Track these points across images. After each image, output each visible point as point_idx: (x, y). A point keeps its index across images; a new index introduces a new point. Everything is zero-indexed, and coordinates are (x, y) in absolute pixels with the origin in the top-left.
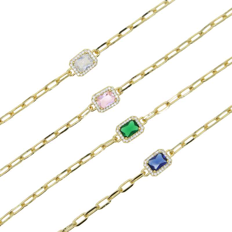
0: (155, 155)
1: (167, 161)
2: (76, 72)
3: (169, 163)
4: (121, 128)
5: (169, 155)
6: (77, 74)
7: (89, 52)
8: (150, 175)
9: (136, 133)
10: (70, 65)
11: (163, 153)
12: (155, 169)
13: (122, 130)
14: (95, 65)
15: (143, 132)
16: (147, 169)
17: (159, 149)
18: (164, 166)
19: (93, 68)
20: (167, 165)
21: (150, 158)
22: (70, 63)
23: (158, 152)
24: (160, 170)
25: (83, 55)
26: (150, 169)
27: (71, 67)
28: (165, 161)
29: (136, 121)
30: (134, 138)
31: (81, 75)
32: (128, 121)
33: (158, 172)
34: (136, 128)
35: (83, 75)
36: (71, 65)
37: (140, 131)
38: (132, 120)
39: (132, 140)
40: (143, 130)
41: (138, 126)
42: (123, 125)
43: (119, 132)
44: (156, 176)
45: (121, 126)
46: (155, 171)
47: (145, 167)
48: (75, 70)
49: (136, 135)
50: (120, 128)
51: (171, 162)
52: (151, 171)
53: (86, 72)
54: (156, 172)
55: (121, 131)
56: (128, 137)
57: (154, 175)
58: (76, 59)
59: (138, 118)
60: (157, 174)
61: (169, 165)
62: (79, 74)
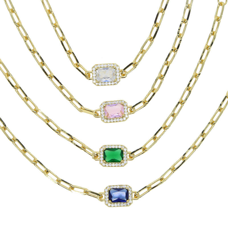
0: (121, 187)
1: (128, 201)
2: (94, 78)
3: (128, 203)
4: (106, 149)
5: (133, 197)
6: (93, 80)
7: (117, 68)
8: (104, 202)
9: (117, 163)
10: (92, 68)
11: (129, 192)
12: (111, 200)
13: (106, 151)
14: (115, 84)
15: (123, 166)
16: (105, 195)
17: (128, 185)
18: (122, 203)
19: (111, 85)
20: (125, 204)
21: (114, 187)
22: (94, 67)
23: (125, 187)
24: (116, 204)
25: (110, 67)
26: (108, 196)
27: (93, 71)
28: (126, 200)
29: (124, 153)
31: (97, 84)
33: (113, 205)
34: (120, 159)
35: (98, 85)
36: (94, 69)
37: (121, 163)
38: (121, 149)
40: (125, 164)
41: (123, 158)
42: (110, 147)
43: (102, 152)
44: (109, 206)
46: (110, 201)
47: (105, 191)
48: (94, 75)
49: (116, 165)
51: (130, 204)
52: (108, 199)
53: (103, 84)
54: (111, 204)
56: (106, 162)
57: (107, 205)
58: (102, 66)
59: (128, 151)
60: (111, 206)
61: (127, 205)
62: (94, 82)
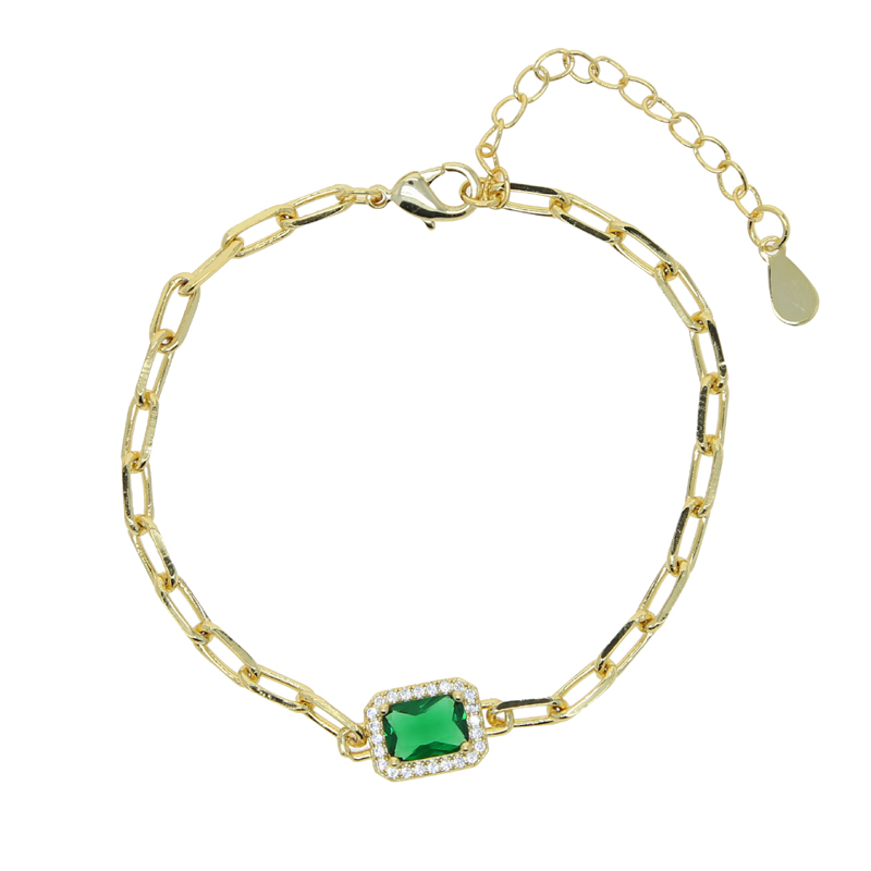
30: (427, 774)
32: (432, 692)
39: (415, 776)
45: (393, 699)
50: (387, 706)
55: (384, 720)
